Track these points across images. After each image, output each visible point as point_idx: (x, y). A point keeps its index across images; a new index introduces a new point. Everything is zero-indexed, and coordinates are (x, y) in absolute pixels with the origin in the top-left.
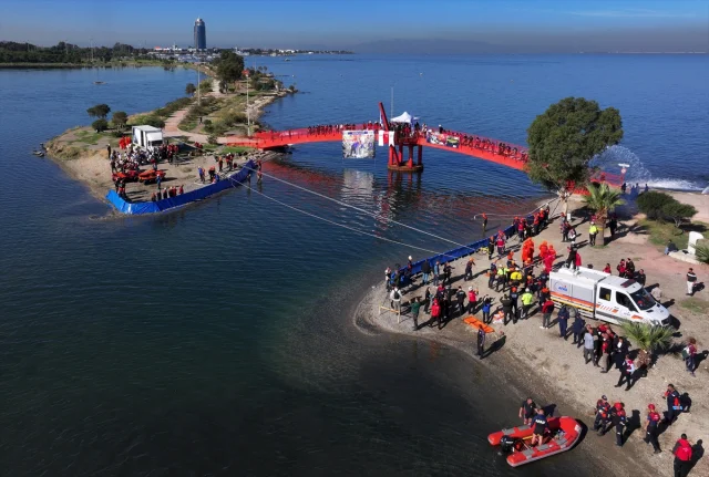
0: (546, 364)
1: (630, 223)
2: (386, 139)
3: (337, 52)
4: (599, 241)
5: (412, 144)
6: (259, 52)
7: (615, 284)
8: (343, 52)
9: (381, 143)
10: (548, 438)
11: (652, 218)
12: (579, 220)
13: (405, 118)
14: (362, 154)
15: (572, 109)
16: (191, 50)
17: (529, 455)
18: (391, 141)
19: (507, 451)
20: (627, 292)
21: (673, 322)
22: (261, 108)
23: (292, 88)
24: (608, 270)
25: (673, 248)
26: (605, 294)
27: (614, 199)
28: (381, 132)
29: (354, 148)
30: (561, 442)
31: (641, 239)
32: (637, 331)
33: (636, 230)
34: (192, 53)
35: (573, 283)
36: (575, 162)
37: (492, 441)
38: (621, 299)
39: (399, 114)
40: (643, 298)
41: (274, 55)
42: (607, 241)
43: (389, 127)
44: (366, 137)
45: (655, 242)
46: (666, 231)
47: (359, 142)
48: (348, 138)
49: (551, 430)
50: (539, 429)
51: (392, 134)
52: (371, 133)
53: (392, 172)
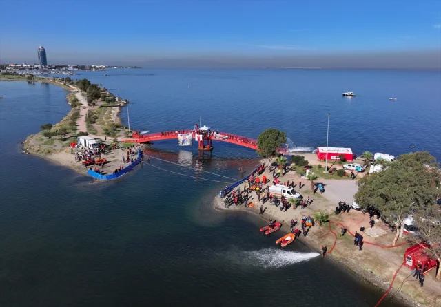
0: (271, 212)
1: (290, 167)
2: (199, 138)
3: (132, 67)
4: (281, 175)
5: (209, 139)
6: (83, 68)
7: (286, 188)
8: (136, 67)
9: (197, 140)
10: (273, 228)
11: (297, 165)
12: (274, 167)
13: (205, 128)
14: (187, 143)
15: (271, 132)
16: (36, 66)
17: (270, 232)
18: (201, 139)
19: (265, 232)
20: (290, 190)
21: (301, 197)
22: (118, 115)
23: (126, 101)
24: (285, 185)
25: (302, 175)
26: (284, 191)
27: (285, 161)
28: (197, 135)
29: (183, 141)
30: (276, 228)
31: (294, 172)
32: (292, 200)
33: (292, 169)
34: (37, 68)
35: (277, 190)
36: (273, 150)
37: (261, 230)
38: (288, 192)
39: (202, 127)
40: (294, 192)
41: (94, 70)
42: (283, 174)
43: (199, 133)
44: (189, 136)
45: (298, 173)
46: (301, 169)
47: (185, 139)
48: (180, 137)
49: (273, 226)
50: (271, 226)
51: (201, 136)
52: (190, 135)
53: (201, 151)
